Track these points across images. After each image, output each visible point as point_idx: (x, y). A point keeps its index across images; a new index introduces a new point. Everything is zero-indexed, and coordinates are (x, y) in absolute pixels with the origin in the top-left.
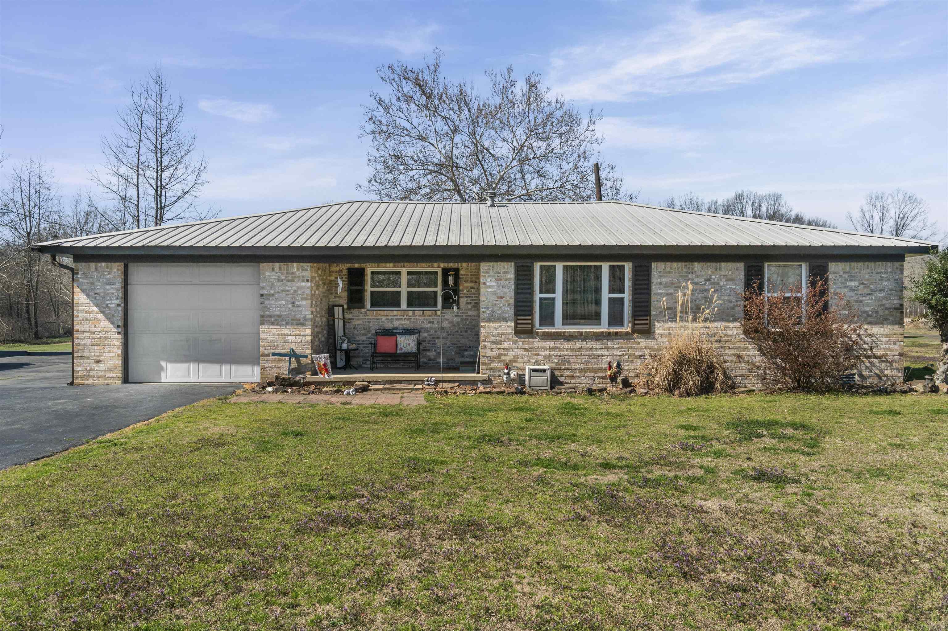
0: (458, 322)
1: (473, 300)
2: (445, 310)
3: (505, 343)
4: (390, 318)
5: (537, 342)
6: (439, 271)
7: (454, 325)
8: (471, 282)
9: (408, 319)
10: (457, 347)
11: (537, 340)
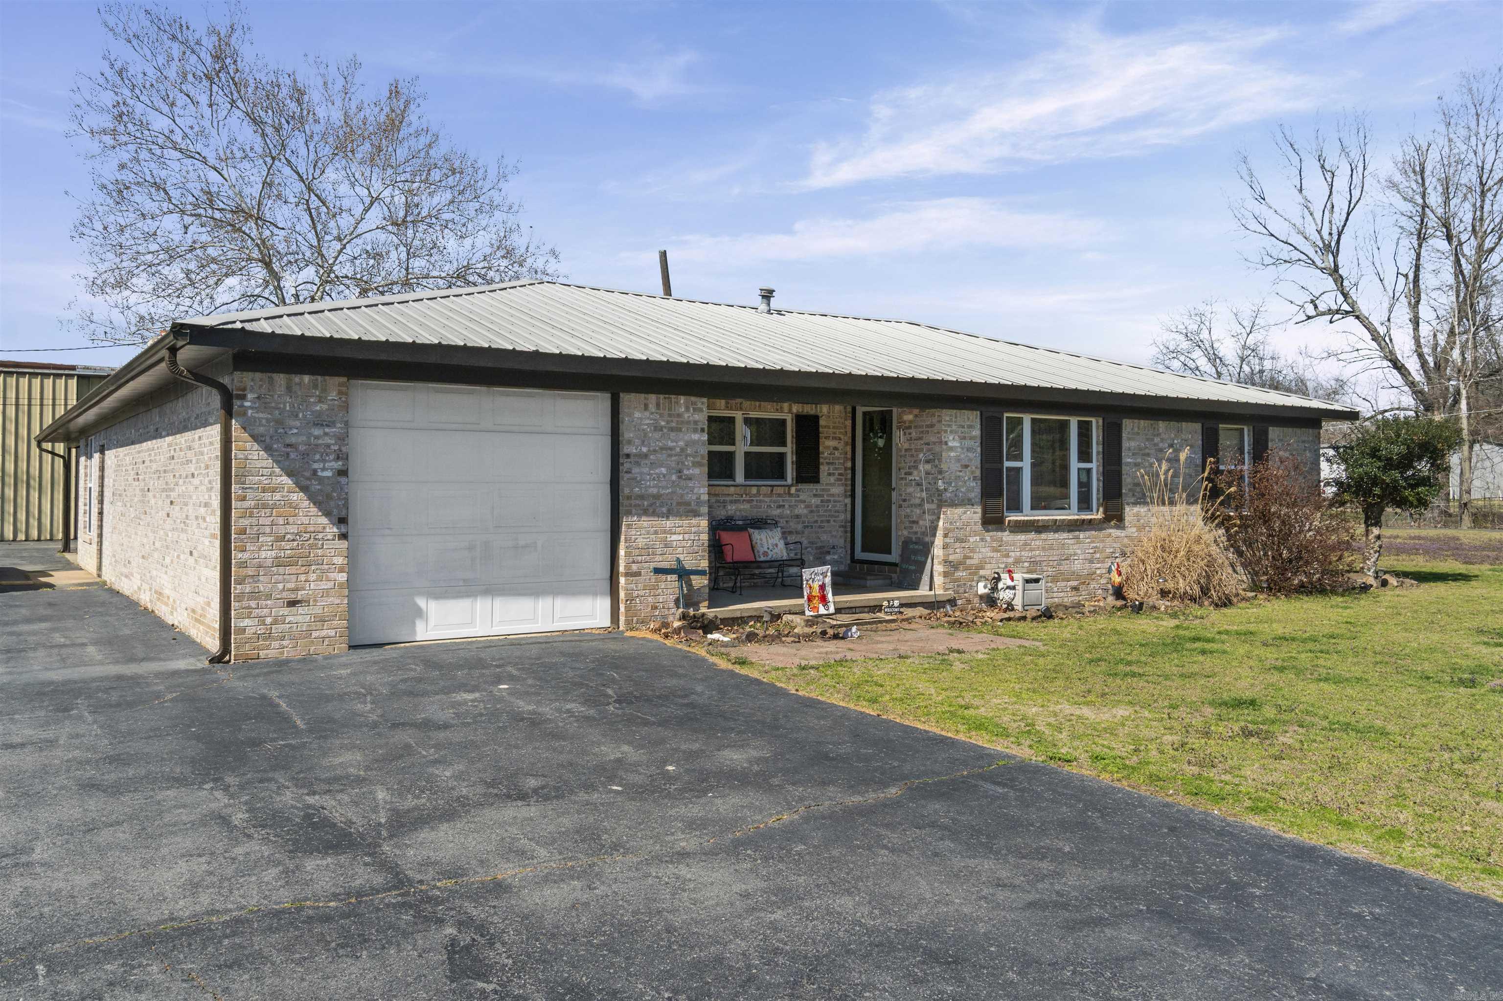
0: (817, 506)
1: (836, 469)
2: (800, 486)
3: (971, 540)
4: (722, 499)
5: (1006, 536)
6: (789, 418)
7: (812, 512)
8: (834, 438)
9: (749, 502)
10: (817, 548)
11: (1007, 533)
